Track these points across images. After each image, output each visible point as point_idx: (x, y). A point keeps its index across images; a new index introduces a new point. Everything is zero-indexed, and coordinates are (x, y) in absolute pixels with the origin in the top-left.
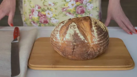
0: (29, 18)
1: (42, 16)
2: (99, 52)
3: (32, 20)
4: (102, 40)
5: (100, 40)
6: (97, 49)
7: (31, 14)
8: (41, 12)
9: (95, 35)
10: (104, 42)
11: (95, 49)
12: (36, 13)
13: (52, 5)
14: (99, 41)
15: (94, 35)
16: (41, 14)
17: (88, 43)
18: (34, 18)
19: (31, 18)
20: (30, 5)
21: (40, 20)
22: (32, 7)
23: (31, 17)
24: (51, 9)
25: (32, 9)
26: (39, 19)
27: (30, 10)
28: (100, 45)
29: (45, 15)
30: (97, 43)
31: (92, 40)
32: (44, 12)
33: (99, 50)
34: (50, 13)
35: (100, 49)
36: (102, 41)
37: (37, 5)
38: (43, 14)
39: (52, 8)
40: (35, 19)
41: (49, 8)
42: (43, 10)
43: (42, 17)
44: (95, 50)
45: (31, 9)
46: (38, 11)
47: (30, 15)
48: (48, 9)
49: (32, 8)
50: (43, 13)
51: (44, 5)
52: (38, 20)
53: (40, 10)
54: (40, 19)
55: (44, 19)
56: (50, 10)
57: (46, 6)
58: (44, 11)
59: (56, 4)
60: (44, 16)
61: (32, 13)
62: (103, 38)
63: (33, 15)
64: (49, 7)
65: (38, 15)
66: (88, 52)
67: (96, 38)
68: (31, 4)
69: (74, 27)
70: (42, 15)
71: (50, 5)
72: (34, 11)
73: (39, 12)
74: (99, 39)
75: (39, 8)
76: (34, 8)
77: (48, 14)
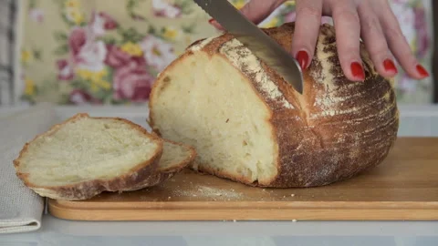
0: (60, 78)
1: (124, 63)
2: (341, 152)
3: (75, 84)
4: (355, 104)
5: (348, 104)
6: (335, 139)
7: (68, 56)
8: (117, 45)
9: (325, 83)
10: (364, 113)
11: (325, 137)
12: (96, 51)
13: (172, 12)
14: (342, 108)
15: (320, 80)
16: (120, 54)
17: (297, 111)
18: (84, 77)
19: (71, 77)
20: (64, 16)
21: (116, 87)
22: (72, 24)
23: (66, 72)
24: (164, 30)
25: (74, 32)
26: (110, 78)
27: (64, 37)
28: (349, 122)
29: (139, 59)
30: (332, 114)
31: (314, 101)
32: (134, 42)
33: (344, 144)
34: (164, 47)
35: (349, 140)
36: (355, 109)
37: (101, 15)
38: (131, 54)
39: (170, 28)
40: (89, 80)
41: (158, 29)
42: (130, 37)
43: (124, 70)
44: (326, 143)
45: (68, 31)
46: (105, 40)
47: (63, 64)
48: (152, 31)
49: (76, 28)
50: (130, 49)
51: (134, 16)
52: (107, 85)
53: (115, 35)
54: (116, 79)
55: (135, 78)
56: (162, 38)
57: (141, 18)
58: (136, 37)
59: (187, 9)
60: (133, 65)
61: (76, 52)
62: (359, 98)
63: (79, 60)
64: (158, 24)
65: (106, 62)
66: (294, 147)
67: (331, 94)
68: (68, 11)
69: (239, 53)
70: (127, 58)
71: (160, 14)
72: (82, 43)
73: (110, 46)
74: (341, 99)
75: (111, 25)
76: (86, 29)
77: (156, 51)
